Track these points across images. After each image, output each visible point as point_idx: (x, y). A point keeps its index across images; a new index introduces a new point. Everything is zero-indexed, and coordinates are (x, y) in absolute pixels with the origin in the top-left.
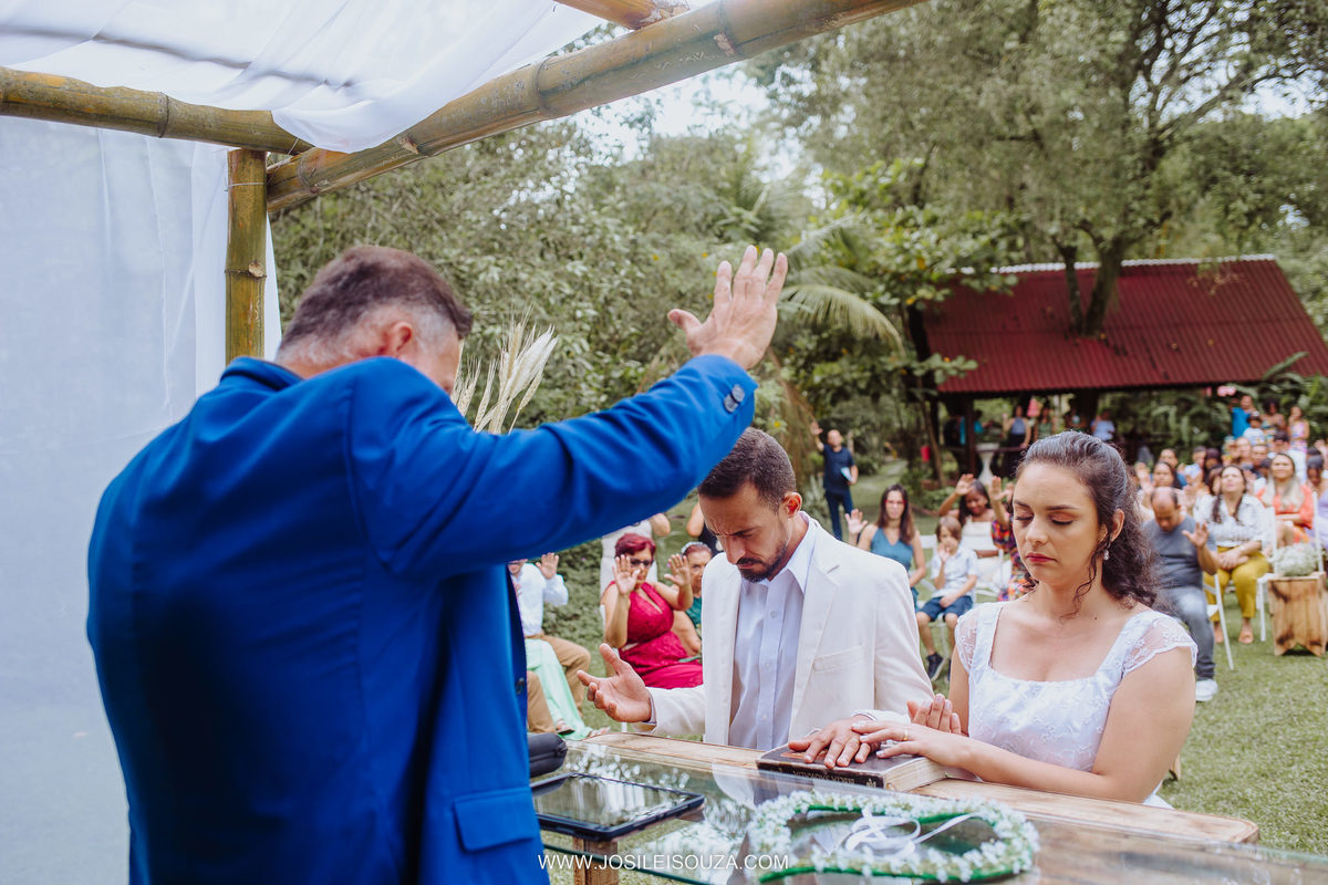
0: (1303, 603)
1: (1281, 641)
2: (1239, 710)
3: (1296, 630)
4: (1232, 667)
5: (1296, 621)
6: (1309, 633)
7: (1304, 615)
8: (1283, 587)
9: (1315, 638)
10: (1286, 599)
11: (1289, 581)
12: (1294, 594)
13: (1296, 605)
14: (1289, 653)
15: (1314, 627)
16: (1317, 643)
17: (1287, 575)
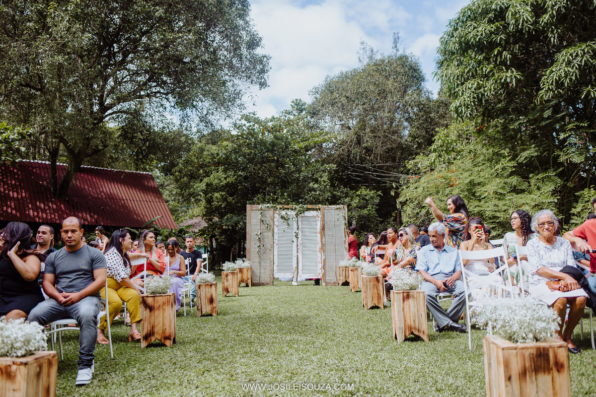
0: (161, 311)
1: (146, 337)
2: (114, 386)
3: (156, 330)
4: (112, 357)
5: (156, 324)
6: (164, 332)
7: (161, 319)
8: (150, 301)
9: (167, 334)
10: (151, 308)
11: (154, 297)
12: (156, 305)
13: (157, 312)
14: (150, 346)
15: (167, 328)
16: (168, 338)
17: (153, 293)
